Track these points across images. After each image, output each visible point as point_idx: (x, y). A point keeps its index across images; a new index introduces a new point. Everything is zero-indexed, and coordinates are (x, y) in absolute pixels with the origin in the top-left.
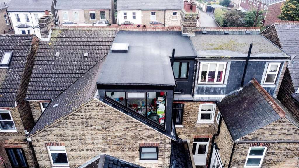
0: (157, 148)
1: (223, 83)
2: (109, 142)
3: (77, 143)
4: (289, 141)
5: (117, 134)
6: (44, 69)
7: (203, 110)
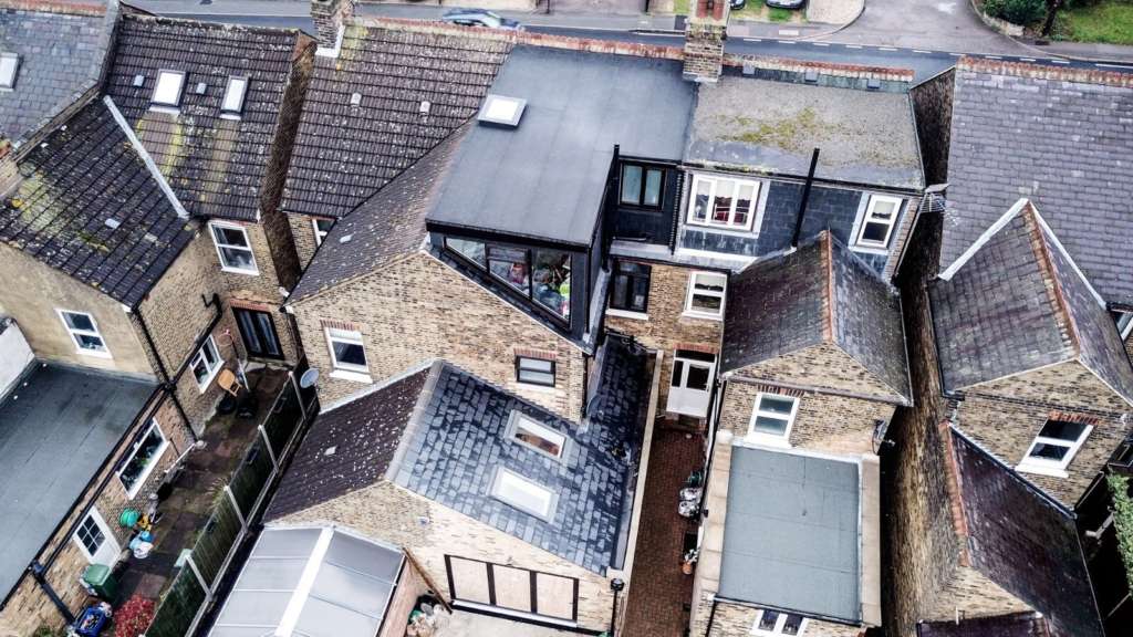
0: (553, 364)
1: (752, 229)
2: (450, 338)
3: (385, 330)
4: (846, 393)
5: (467, 324)
6: (322, 136)
7: (698, 286)
